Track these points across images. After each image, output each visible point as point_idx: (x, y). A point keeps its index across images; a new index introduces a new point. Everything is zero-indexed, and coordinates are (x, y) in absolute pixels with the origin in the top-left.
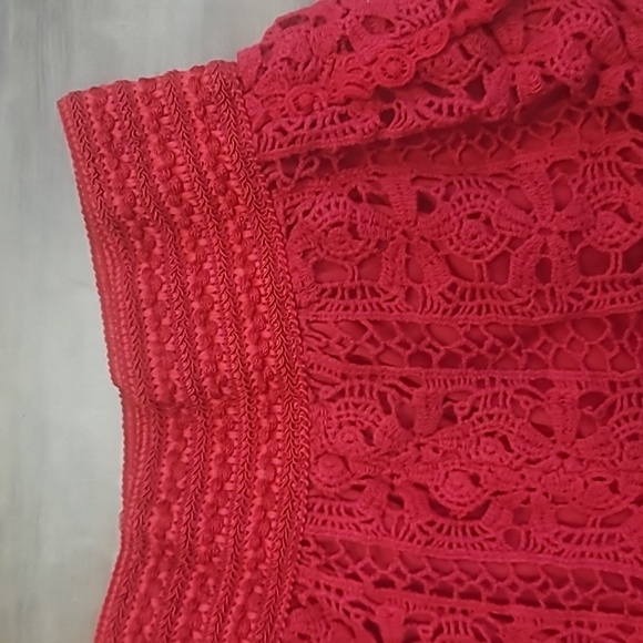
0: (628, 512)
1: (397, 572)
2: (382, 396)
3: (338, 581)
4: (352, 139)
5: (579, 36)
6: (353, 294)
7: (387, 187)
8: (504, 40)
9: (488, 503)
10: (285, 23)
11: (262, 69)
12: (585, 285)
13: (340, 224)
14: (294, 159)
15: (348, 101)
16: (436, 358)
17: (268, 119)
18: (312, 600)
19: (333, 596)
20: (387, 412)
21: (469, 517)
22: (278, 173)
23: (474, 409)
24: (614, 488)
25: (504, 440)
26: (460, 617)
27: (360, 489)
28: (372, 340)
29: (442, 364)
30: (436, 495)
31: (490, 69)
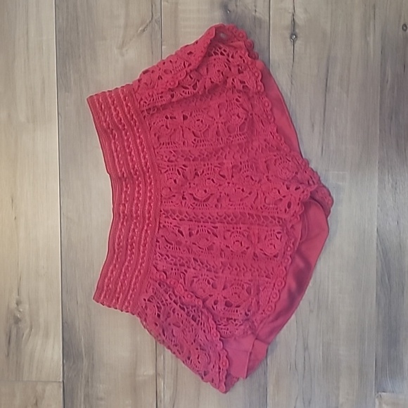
0: (247, 197)
1: (185, 216)
2: (178, 171)
3: (171, 220)
4: (164, 103)
5: (219, 71)
6: (169, 144)
7: (175, 114)
8: (202, 73)
9: (209, 197)
10: (145, 72)
11: (139, 86)
12: (230, 136)
13: (163, 125)
14: (150, 109)
15: (162, 93)
16: (191, 159)
17: (142, 99)
18: (164, 226)
19: (169, 225)
20: (180, 174)
21: (204, 201)
22: (146, 113)
23: (203, 172)
24: (243, 190)
25: (213, 180)
26: (203, 228)
27: (174, 196)
28: (174, 156)
29: (193, 160)
30: (195, 196)
31: (199, 81)
